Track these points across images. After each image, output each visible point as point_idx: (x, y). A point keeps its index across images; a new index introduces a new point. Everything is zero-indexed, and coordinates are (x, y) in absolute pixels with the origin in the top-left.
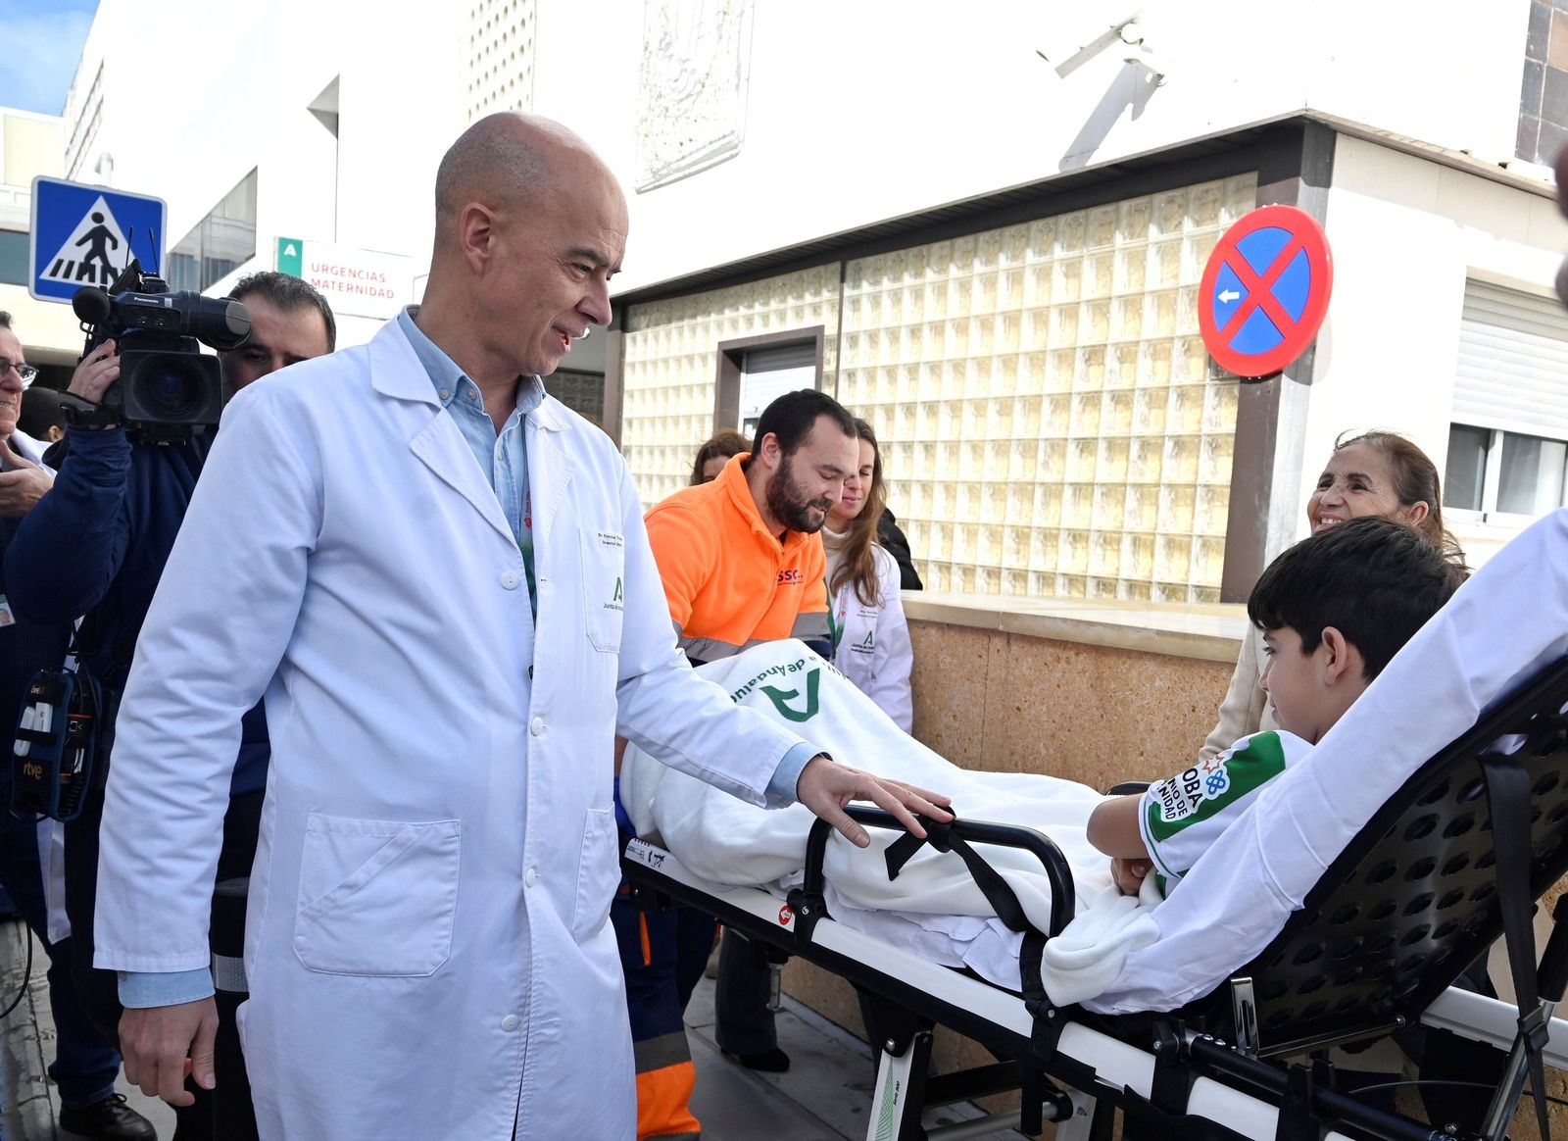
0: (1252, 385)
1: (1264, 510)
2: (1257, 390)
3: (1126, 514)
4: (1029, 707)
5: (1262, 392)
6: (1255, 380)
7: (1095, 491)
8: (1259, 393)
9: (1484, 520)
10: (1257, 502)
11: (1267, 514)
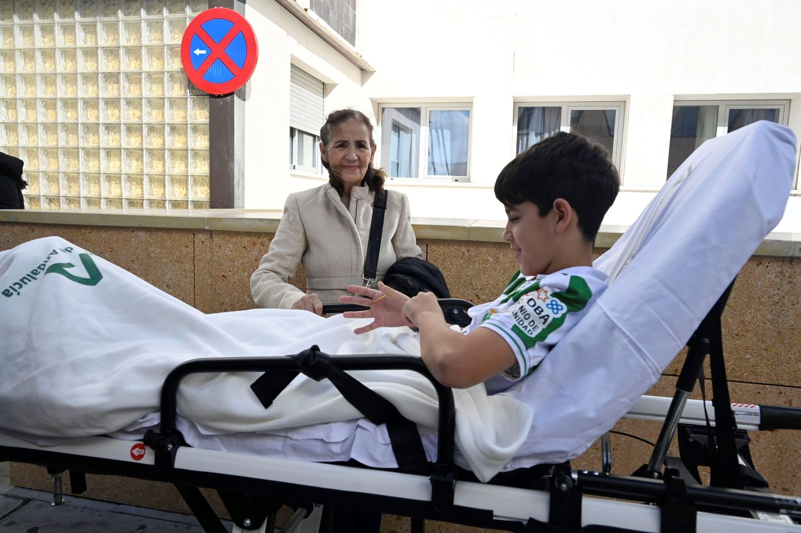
0: (217, 99)
1: (231, 162)
2: (220, 102)
3: (144, 165)
4: (233, 274)
5: (223, 103)
6: (219, 96)
7: (122, 152)
8: (222, 103)
9: (294, 168)
10: (227, 158)
11: (233, 164)
